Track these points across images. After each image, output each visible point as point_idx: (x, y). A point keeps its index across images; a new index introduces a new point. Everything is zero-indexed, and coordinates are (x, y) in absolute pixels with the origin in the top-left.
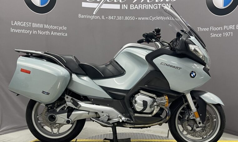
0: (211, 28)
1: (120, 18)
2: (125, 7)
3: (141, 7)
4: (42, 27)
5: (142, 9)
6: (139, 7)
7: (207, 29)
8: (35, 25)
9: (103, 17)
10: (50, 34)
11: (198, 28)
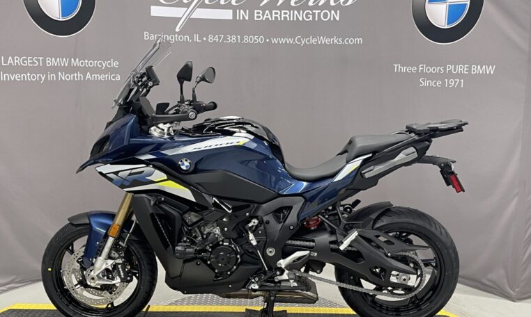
0: (421, 67)
1: (232, 39)
2: (243, 15)
3: (278, 16)
4: (66, 65)
5: (279, 19)
6: (274, 15)
8: (51, 61)
9: (196, 38)
11: (396, 65)
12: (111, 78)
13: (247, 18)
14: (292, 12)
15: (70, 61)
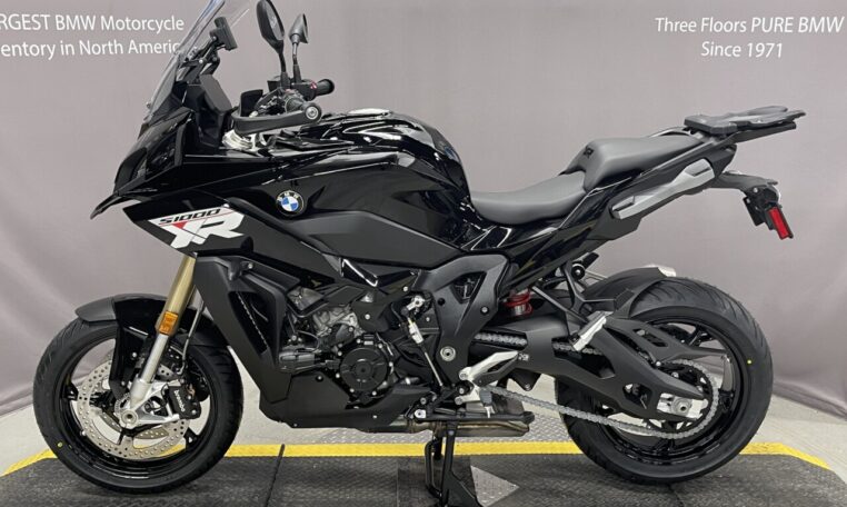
0: (706, 22)
4: (92, 28)
7: (691, 26)
8: (65, 21)
10: (126, 48)
11: (660, 19)
15: (98, 20)
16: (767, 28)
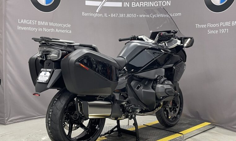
0: (209, 24)
1: (122, 15)
2: (127, 4)
3: (143, 4)
4: (47, 25)
5: (143, 6)
6: (141, 4)
7: (205, 26)
8: (40, 23)
9: (106, 15)
10: (55, 31)
11: (197, 25)
12: (67, 32)
13: (128, 6)
14: (149, 2)
15: (49, 23)
16: (224, 25)
